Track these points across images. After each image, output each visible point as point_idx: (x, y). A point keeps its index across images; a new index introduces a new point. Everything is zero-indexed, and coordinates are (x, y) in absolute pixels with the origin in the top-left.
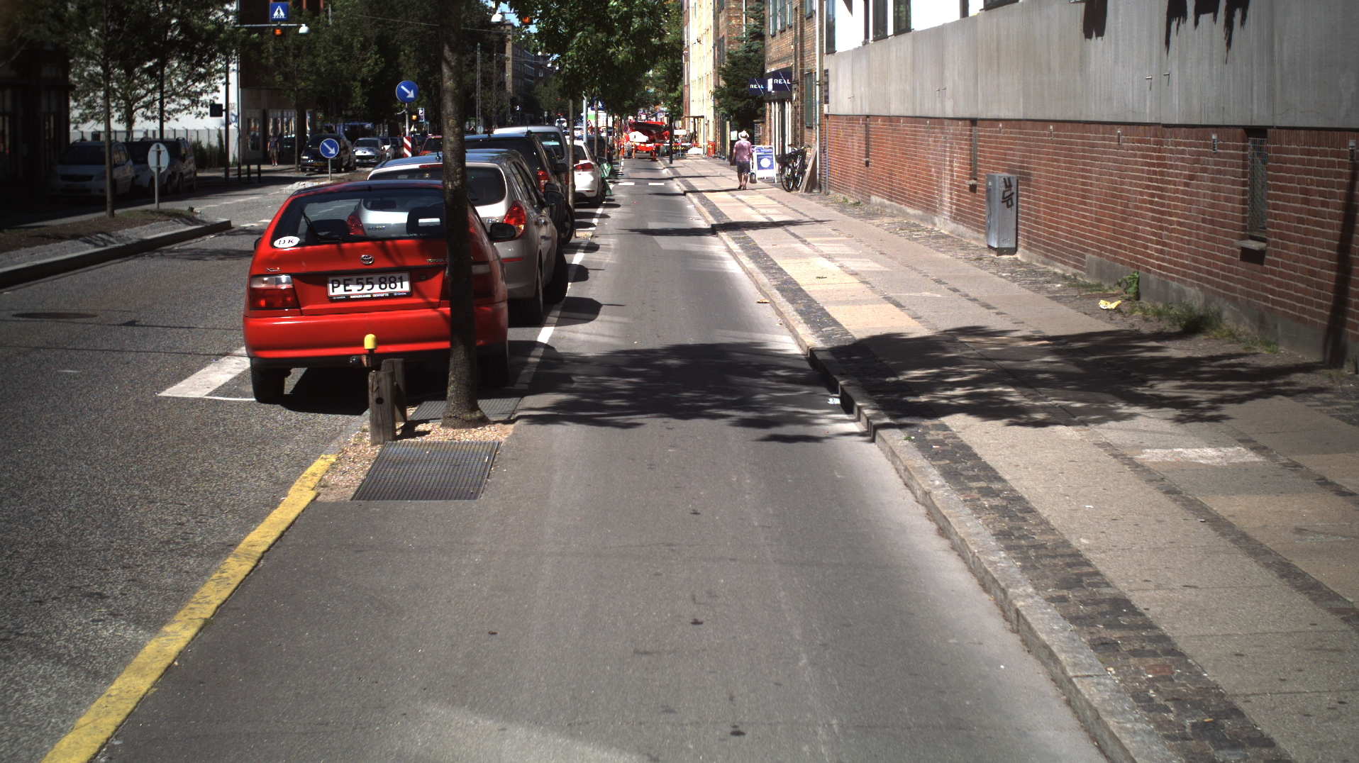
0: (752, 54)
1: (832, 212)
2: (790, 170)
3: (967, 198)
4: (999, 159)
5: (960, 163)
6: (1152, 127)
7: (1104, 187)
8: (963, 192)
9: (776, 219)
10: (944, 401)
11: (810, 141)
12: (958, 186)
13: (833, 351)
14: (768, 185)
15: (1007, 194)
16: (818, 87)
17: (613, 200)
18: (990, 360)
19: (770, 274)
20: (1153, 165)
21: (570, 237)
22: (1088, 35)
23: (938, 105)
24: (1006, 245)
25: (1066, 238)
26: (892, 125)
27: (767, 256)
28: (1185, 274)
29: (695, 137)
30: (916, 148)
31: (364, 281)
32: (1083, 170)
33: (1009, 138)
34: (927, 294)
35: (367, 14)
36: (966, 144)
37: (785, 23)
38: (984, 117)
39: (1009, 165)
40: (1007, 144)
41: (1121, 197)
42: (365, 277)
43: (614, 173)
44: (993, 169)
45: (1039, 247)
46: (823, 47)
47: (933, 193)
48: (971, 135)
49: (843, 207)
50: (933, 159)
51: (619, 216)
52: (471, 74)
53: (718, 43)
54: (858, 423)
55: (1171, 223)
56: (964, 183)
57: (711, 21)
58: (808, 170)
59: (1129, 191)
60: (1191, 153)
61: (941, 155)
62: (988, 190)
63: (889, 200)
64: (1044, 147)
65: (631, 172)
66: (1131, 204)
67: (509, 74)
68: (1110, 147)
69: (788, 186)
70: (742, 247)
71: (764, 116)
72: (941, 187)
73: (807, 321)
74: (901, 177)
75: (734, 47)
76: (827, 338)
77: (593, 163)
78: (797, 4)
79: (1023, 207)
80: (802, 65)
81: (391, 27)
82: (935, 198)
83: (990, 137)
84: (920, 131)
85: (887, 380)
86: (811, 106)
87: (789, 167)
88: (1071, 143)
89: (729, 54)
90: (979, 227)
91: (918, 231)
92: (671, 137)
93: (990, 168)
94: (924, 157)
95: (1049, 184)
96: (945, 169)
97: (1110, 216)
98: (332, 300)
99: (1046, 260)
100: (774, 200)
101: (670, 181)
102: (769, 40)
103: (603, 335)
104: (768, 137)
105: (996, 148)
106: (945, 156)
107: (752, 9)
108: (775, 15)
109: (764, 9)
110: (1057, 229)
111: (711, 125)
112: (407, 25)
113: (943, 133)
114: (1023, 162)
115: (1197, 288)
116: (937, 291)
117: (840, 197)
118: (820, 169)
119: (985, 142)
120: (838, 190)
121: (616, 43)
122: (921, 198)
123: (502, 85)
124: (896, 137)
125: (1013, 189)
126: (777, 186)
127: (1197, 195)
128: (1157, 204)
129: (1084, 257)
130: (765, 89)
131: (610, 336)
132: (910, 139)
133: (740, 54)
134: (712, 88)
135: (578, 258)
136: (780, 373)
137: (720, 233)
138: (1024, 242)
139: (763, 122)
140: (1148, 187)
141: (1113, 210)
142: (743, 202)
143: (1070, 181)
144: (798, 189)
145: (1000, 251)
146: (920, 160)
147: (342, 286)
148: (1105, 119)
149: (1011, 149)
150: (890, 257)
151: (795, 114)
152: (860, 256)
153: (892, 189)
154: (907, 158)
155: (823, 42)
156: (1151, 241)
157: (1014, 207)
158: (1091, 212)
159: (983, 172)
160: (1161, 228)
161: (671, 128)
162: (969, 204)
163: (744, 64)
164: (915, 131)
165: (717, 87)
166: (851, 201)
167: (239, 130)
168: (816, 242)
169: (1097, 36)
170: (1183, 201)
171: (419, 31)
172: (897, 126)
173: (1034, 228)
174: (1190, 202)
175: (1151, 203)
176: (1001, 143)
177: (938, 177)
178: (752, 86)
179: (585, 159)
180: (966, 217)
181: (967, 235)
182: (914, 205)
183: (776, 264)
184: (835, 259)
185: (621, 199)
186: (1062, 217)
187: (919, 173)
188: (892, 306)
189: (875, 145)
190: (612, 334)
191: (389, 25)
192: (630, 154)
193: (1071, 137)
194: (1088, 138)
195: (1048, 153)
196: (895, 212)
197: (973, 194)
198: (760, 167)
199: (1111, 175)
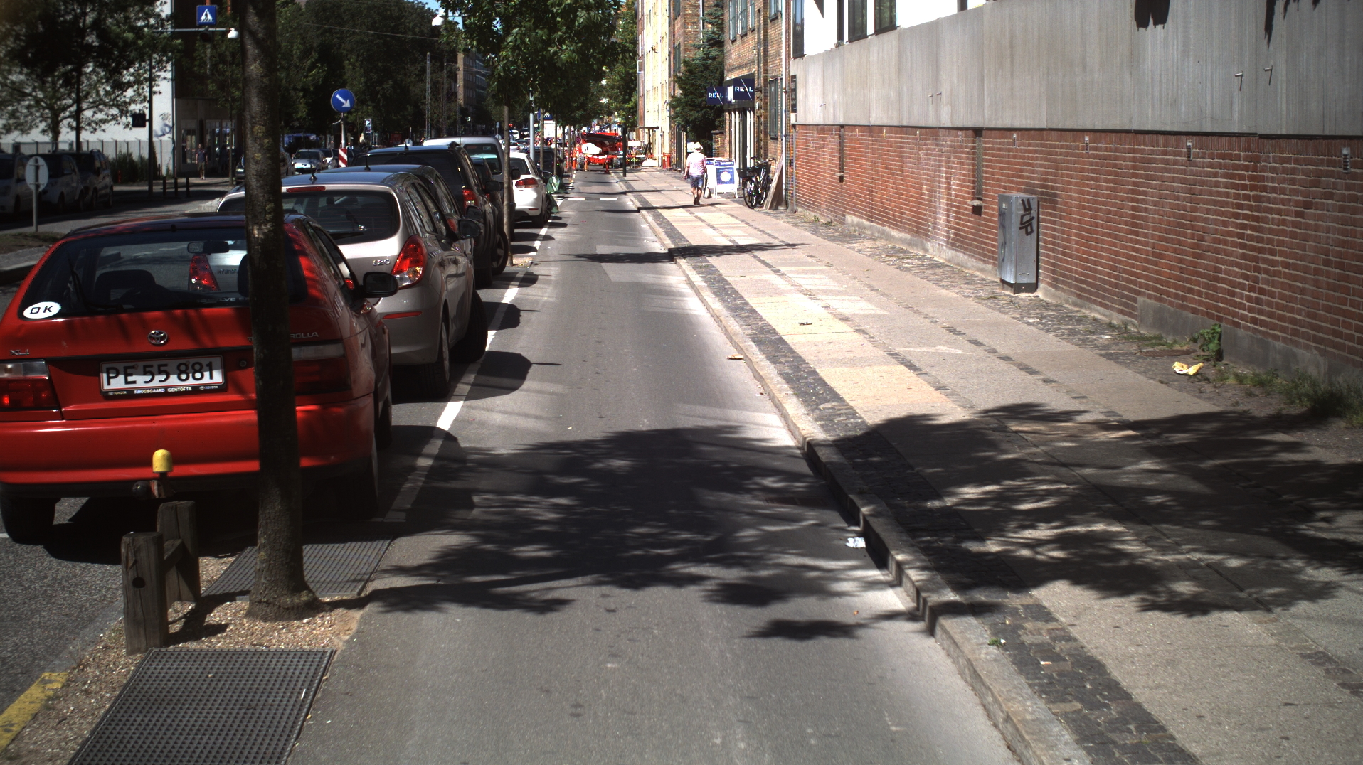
0: (710, 61)
1: (801, 234)
2: (753, 185)
3: (969, 221)
4: (1013, 176)
5: (959, 180)
6: (1243, 139)
7: (1166, 214)
8: (963, 214)
9: (742, 242)
10: (1025, 553)
11: (775, 153)
12: (958, 207)
13: (842, 445)
14: (728, 200)
15: (1026, 218)
16: (784, 94)
17: (560, 218)
18: (1064, 465)
19: (741, 317)
20: (1244, 187)
21: (504, 265)
22: (1141, 22)
23: (931, 113)
24: (1025, 280)
25: (1109, 275)
26: (872, 136)
27: (736, 292)
28: (1295, 333)
29: (650, 149)
30: (902, 161)
31: (155, 369)
32: (1133, 192)
33: (1025, 151)
34: (943, 349)
35: (313, 22)
36: (968, 158)
37: (747, 26)
38: (992, 126)
39: (1027, 184)
40: (1024, 158)
41: (1193, 228)
42: (156, 363)
43: (564, 188)
44: (1005, 187)
45: (1069, 285)
46: (789, 51)
47: (925, 215)
48: (974, 148)
49: (814, 227)
50: (924, 174)
51: (565, 238)
52: (420, 84)
53: (674, 51)
54: (899, 590)
55: (1274, 264)
56: (966, 203)
57: (666, 28)
58: (773, 185)
59: (1205, 220)
60: (1305, 173)
61: (935, 171)
62: (1002, 214)
63: (868, 220)
64: (1075, 162)
65: (582, 185)
66: (1208, 237)
67: (460, 84)
68: (1175, 163)
69: (751, 202)
70: (706, 280)
71: (723, 127)
72: (935, 207)
73: (799, 393)
74: (883, 194)
75: (690, 55)
76: (827, 421)
77: (537, 178)
78: (759, 4)
79: (1045, 234)
80: (766, 71)
81: (338, 35)
82: (927, 220)
83: (1000, 150)
84: (908, 143)
85: (929, 504)
86: (776, 115)
87: (752, 182)
88: (1116, 158)
89: (685, 62)
90: (985, 256)
91: (908, 258)
92: (625, 148)
93: (1000, 186)
94: (913, 173)
95: (1084, 207)
96: (940, 187)
97: (1175, 251)
98: (108, 396)
99: (1079, 301)
100: (737, 218)
101: (624, 196)
102: (728, 46)
103: (527, 416)
104: (727, 149)
105: (1008, 163)
106: (940, 171)
107: (710, 14)
108: (735, 18)
109: (723, 15)
110: (1095, 263)
111: (667, 136)
112: (354, 33)
113: (937, 145)
114: (1045, 180)
115: (1315, 352)
116: (954, 344)
117: (811, 215)
118: (787, 183)
119: (993, 155)
120: (808, 207)
121: (559, 41)
122: (909, 220)
123: (452, 95)
124: (878, 149)
125: (1034, 213)
126: (737, 202)
127: (1317, 228)
128: (1250, 238)
129: (1135, 300)
130: (725, 99)
131: (537, 417)
132: (895, 151)
133: (697, 62)
134: (667, 99)
135: (510, 295)
136: (769, 482)
137: (678, 260)
138: (1048, 276)
139: (722, 133)
140: (1236, 216)
141: (1179, 242)
142: (703, 221)
143: (1113, 205)
144: (761, 205)
145: (1017, 288)
146: (908, 176)
147: (122, 377)
148: (1168, 128)
149: (1030, 165)
150: (884, 295)
151: (758, 123)
152: (845, 293)
153: (872, 208)
154: (891, 173)
155: (789, 45)
156: (1241, 286)
157: (1034, 235)
158: (1146, 244)
159: (991, 192)
160: (1257, 270)
161: (624, 140)
162: (972, 228)
163: (702, 72)
164: (901, 143)
165: (673, 96)
166: (822, 220)
167: (173, 142)
168: (791, 272)
169: (1155, 24)
170: (1293, 235)
171: (366, 40)
172: (879, 136)
173: (1061, 260)
174: (1305, 238)
175: (1241, 236)
176: (1015, 157)
177: (930, 196)
178: (710, 95)
179: (528, 173)
180: (967, 244)
181: (969, 265)
182: (900, 227)
183: (747, 304)
184: (819, 297)
185: (569, 217)
186: (1102, 249)
187: (906, 190)
188: (903, 368)
189: (850, 158)
190: (539, 413)
191: (337, 33)
192: (582, 166)
193: (1116, 150)
194: (1142, 152)
195: (1082, 170)
196: (876, 234)
197: (977, 216)
198: (720, 181)
199: (1178, 198)
